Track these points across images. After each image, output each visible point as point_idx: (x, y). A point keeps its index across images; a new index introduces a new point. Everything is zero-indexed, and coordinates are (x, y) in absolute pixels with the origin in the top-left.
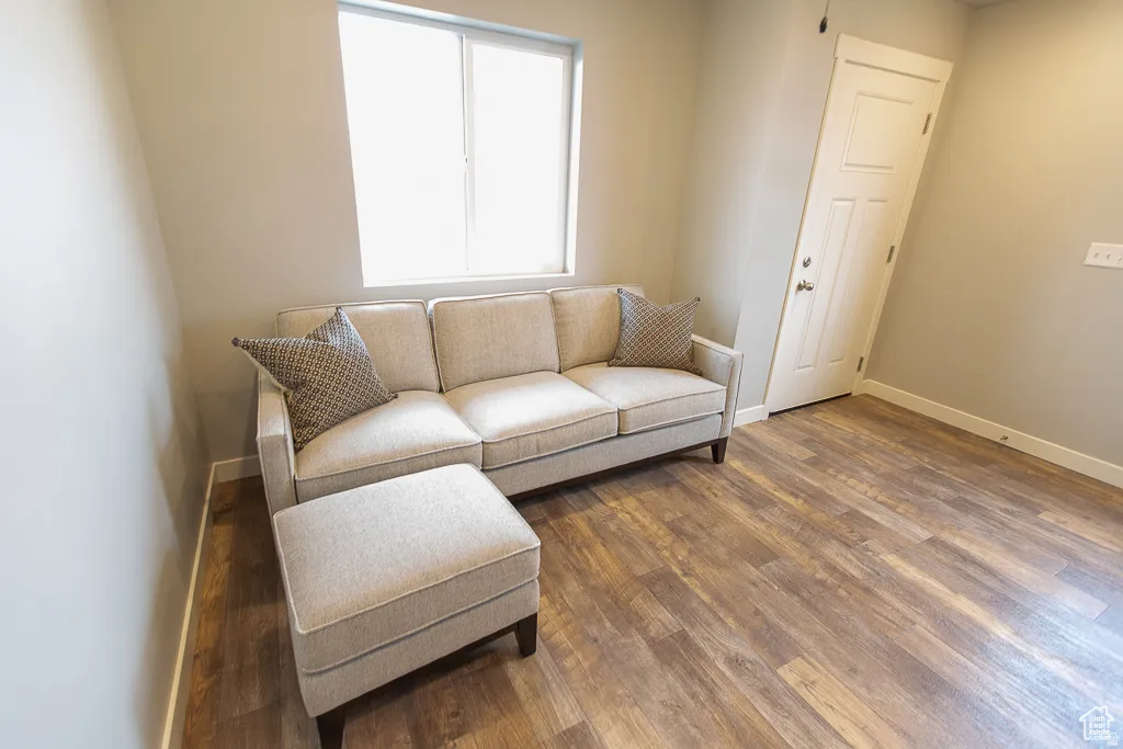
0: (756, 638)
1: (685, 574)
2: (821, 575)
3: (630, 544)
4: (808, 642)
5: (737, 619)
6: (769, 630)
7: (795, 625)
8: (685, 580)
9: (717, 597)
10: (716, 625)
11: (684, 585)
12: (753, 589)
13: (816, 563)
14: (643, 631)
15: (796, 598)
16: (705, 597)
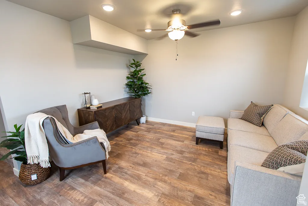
0: (172, 159)
1: (191, 164)
2: (166, 178)
3: (208, 164)
4: (164, 162)
5: (177, 160)
6: (171, 161)
7: (167, 164)
8: (190, 163)
9: (182, 162)
10: (179, 158)
11: (190, 162)
12: (178, 167)
13: (169, 181)
14: (188, 152)
15: (169, 169)
16: (184, 161)
